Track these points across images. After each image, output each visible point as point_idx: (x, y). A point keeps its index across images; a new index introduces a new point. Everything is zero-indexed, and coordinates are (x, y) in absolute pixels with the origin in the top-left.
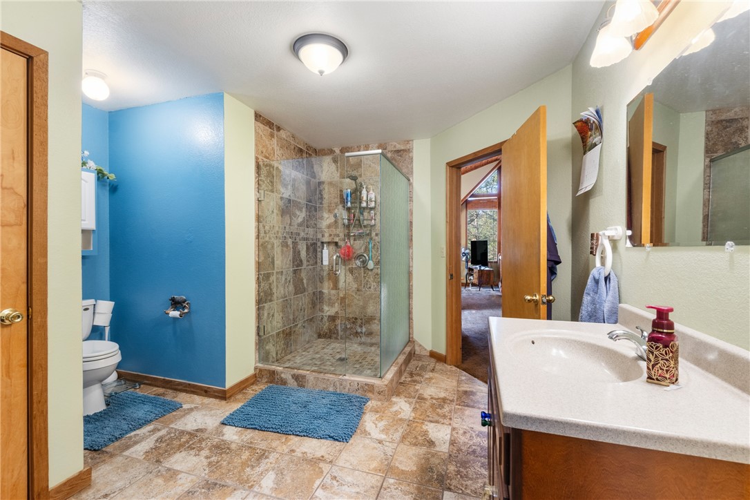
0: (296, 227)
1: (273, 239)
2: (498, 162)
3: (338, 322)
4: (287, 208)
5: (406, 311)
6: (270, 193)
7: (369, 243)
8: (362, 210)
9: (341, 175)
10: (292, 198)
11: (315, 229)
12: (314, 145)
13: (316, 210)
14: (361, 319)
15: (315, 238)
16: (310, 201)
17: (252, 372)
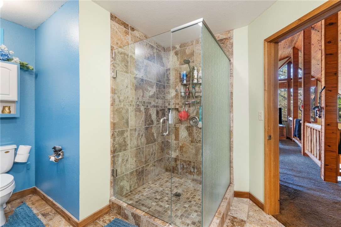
0: (148, 98)
1: (127, 106)
2: (288, 58)
3: (178, 162)
4: (140, 85)
5: (228, 162)
6: (124, 73)
7: (199, 109)
8: (194, 85)
9: (180, 63)
10: (145, 78)
11: (164, 100)
12: (163, 44)
13: (164, 88)
14: (194, 163)
15: (163, 106)
16: (160, 81)
17: (107, 203)
